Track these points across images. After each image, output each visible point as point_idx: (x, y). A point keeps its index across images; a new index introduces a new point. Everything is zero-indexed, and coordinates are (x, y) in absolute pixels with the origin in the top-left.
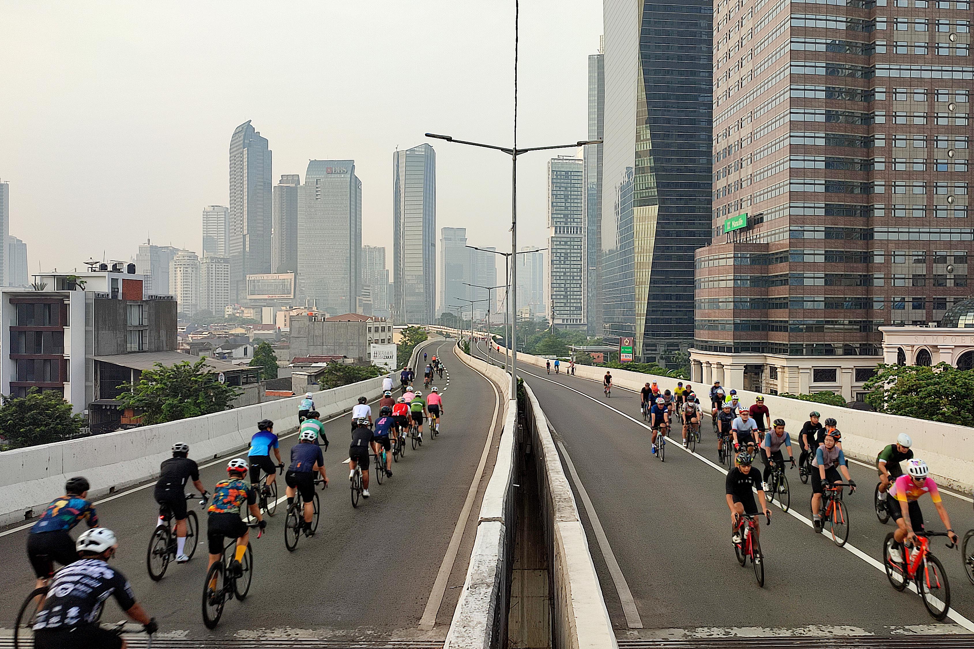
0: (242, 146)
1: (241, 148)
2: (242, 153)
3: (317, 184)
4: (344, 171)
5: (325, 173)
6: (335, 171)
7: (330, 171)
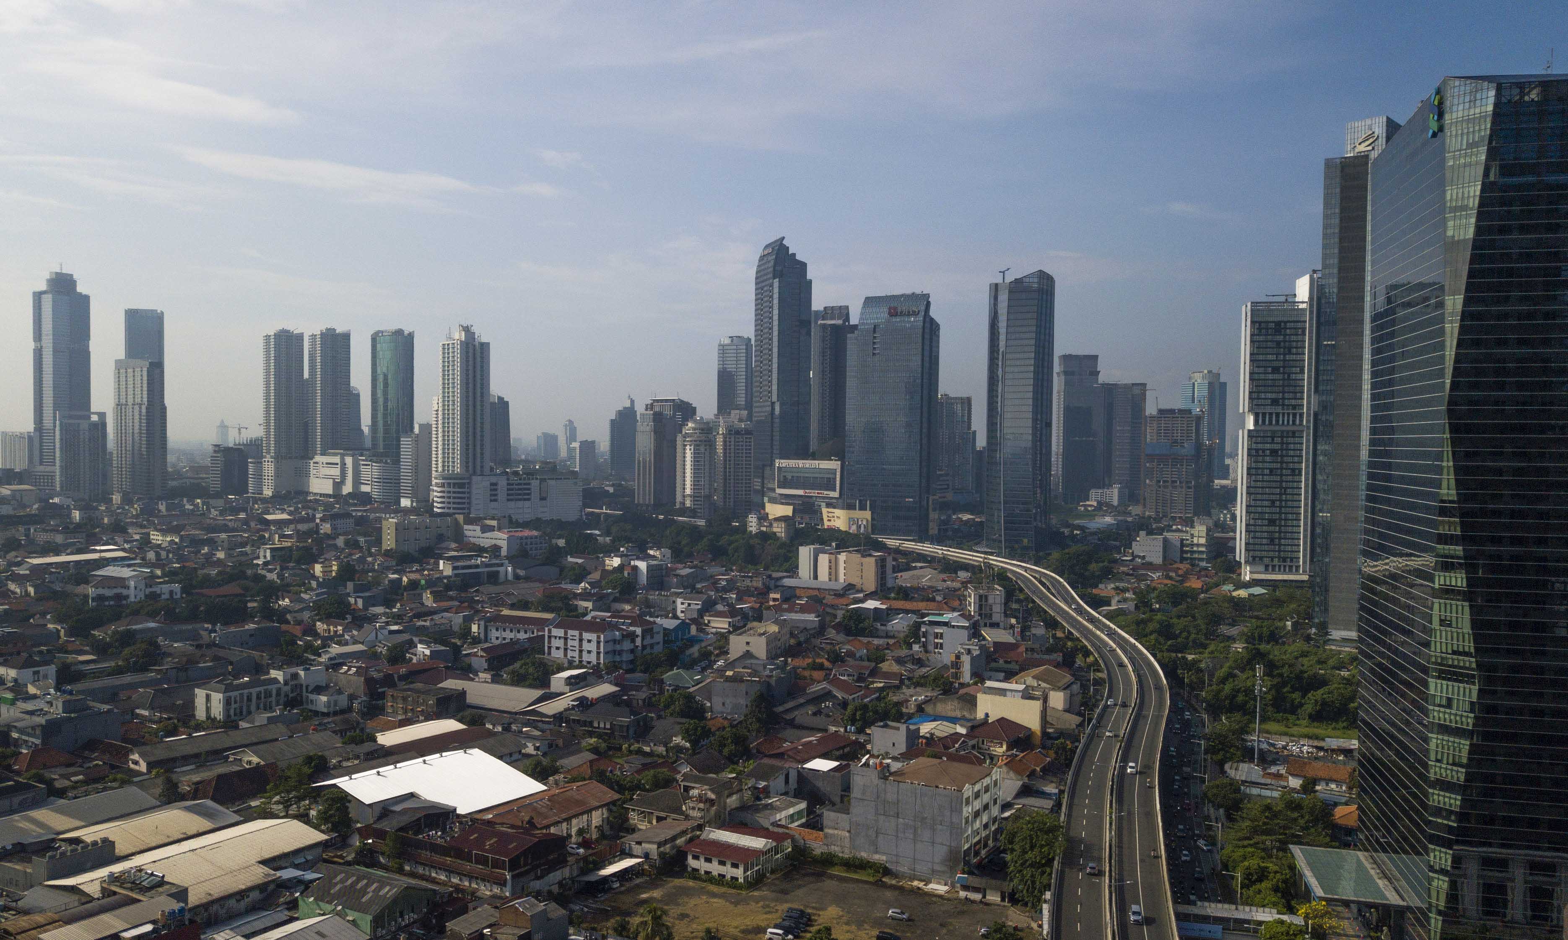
0: (771, 275)
1: (769, 279)
2: (772, 285)
3: (874, 331)
4: (914, 312)
5: (886, 315)
6: (901, 312)
7: (894, 313)
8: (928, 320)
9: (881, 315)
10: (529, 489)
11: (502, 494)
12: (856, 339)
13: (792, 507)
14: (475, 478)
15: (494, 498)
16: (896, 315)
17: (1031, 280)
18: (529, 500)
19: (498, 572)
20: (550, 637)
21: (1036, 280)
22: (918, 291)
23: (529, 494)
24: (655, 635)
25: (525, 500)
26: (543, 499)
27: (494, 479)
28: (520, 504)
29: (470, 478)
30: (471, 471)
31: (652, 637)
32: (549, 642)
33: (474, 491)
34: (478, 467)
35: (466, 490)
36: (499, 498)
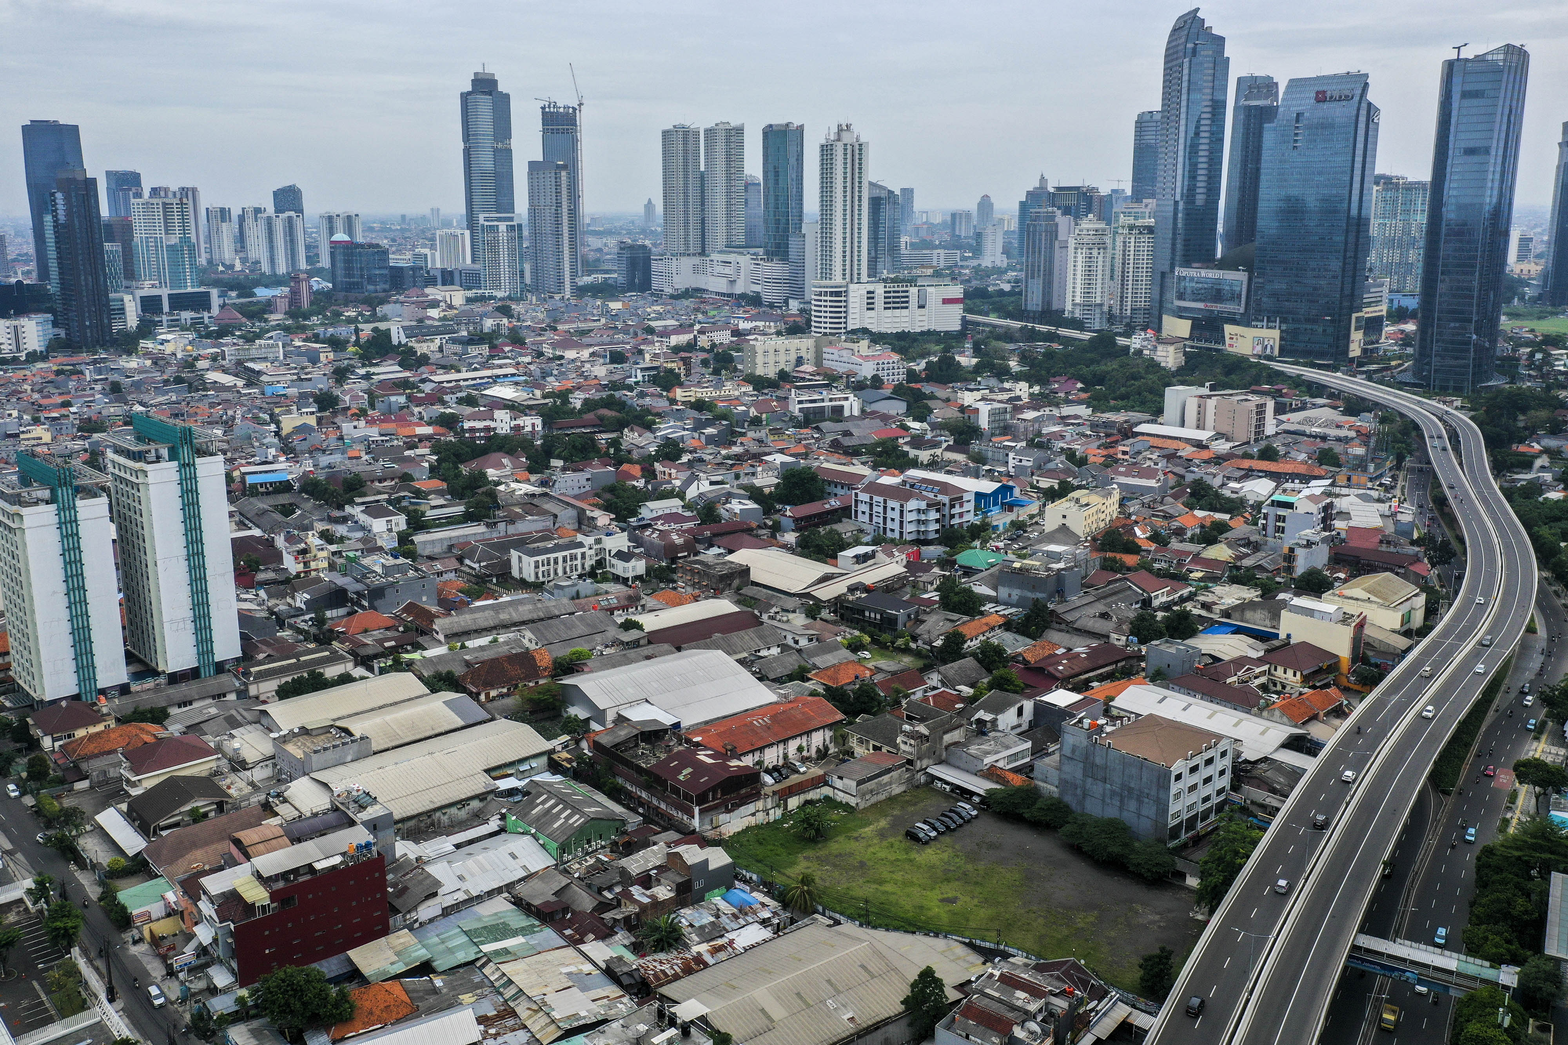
0: (1180, 54)
2: (1181, 66)
3: (1297, 121)
4: (1348, 96)
5: (1313, 101)
6: (1331, 97)
7: (1321, 98)
8: (1364, 105)
9: (1306, 102)
10: (907, 297)
11: (879, 302)
12: (1275, 129)
13: (1190, 322)
14: (852, 287)
15: (870, 307)
16: (1324, 100)
17: (1495, 57)
18: (907, 308)
19: (843, 407)
20: (856, 501)
21: (1501, 57)
22: (1353, 70)
23: (907, 302)
24: (965, 504)
25: (903, 308)
26: (921, 307)
27: (870, 287)
28: (897, 312)
29: (847, 286)
30: (848, 279)
31: (961, 506)
32: (856, 506)
33: (851, 300)
34: (856, 276)
35: (843, 299)
36: (876, 306)
